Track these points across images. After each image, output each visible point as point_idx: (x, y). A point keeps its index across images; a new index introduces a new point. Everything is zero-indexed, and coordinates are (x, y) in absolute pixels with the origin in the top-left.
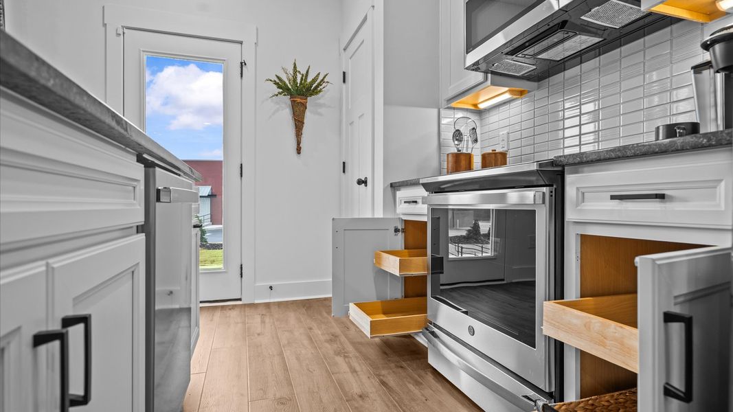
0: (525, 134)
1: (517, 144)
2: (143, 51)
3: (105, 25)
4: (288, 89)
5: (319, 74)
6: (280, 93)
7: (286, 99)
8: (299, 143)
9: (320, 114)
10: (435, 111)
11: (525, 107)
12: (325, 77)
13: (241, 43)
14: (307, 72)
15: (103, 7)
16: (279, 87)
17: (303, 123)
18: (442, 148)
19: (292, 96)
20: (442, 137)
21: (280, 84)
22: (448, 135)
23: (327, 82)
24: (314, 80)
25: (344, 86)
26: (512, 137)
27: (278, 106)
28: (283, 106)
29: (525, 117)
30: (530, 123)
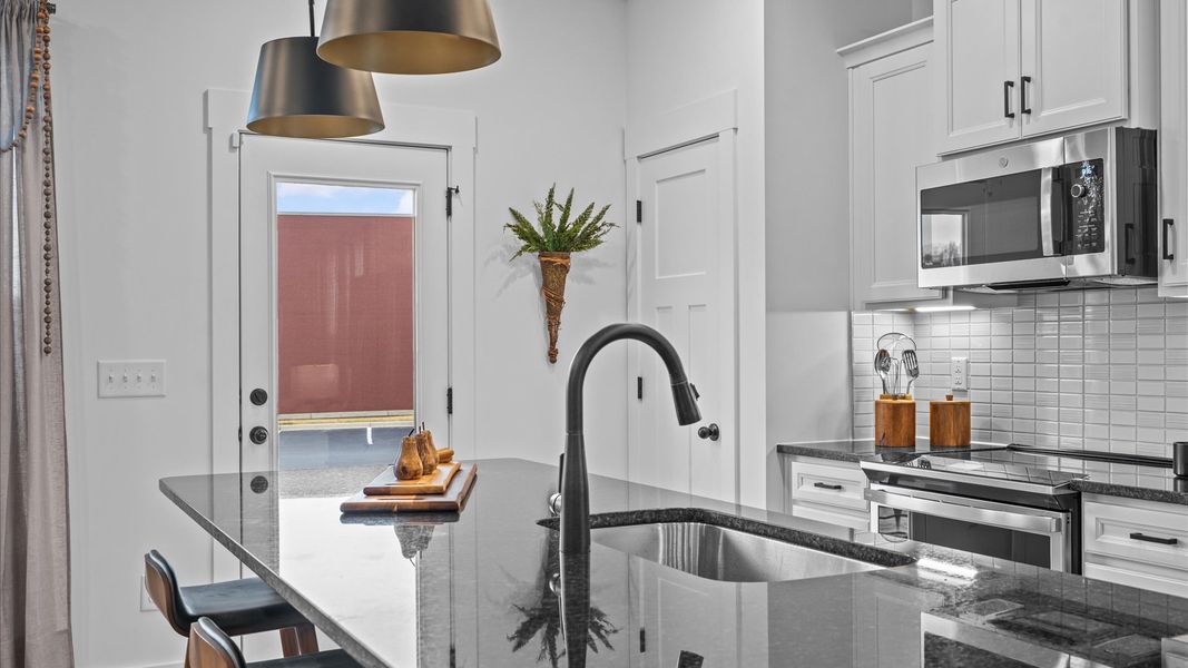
0: (997, 369)
1: (984, 383)
2: (275, 176)
3: (208, 131)
4: (537, 240)
5: (592, 206)
6: (524, 249)
7: (532, 258)
8: (553, 341)
9: (590, 281)
10: (843, 315)
11: (998, 328)
12: (603, 212)
13: (447, 149)
14: (569, 201)
15: (206, 95)
16: (523, 236)
17: (562, 301)
18: (855, 378)
19: (543, 251)
20: (855, 360)
21: (522, 229)
22: (866, 356)
23: (612, 225)
24: (583, 219)
25: (638, 226)
26: (974, 368)
27: (514, 270)
28: (524, 268)
29: (996, 342)
30: (1006, 356)
